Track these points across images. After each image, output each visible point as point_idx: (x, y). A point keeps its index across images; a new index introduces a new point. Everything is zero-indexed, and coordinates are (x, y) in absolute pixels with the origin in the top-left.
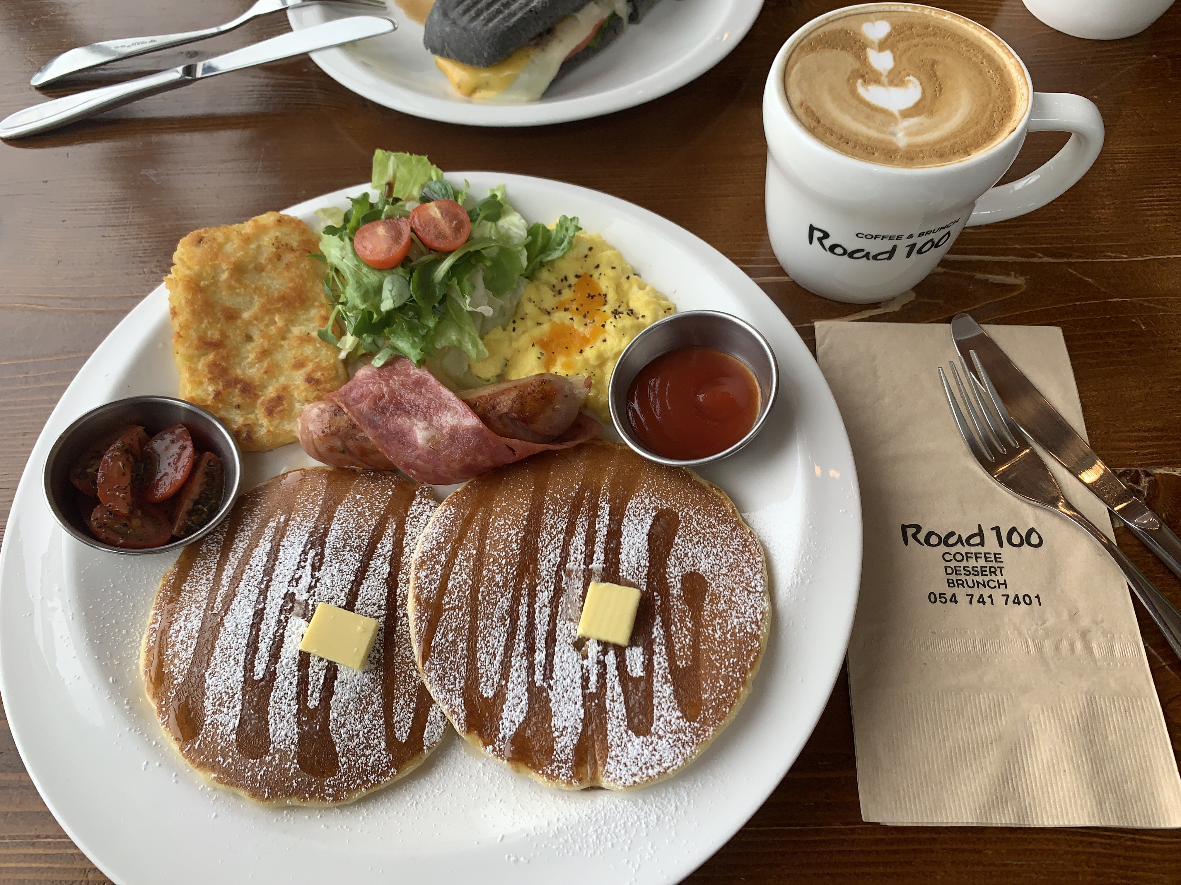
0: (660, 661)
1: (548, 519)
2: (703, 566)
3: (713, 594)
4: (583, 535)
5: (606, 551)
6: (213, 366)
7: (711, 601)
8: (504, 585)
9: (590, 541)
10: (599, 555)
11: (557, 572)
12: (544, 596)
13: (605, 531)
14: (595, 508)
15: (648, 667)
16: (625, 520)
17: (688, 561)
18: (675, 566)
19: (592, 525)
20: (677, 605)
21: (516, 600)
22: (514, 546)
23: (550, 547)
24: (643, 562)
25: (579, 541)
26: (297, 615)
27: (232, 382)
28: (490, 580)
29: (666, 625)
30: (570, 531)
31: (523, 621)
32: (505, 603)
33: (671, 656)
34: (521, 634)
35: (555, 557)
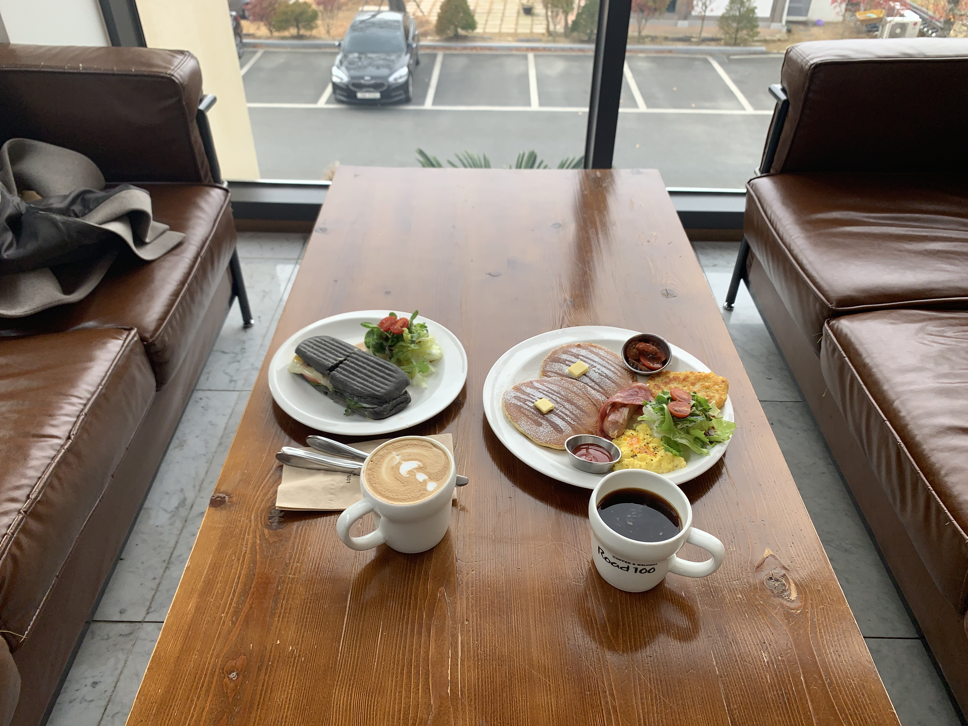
0: (527, 407)
1: (578, 411)
2: (541, 429)
3: (533, 425)
5: (561, 415)
6: (678, 378)
7: (532, 423)
8: (567, 395)
9: (567, 415)
11: (563, 405)
12: (558, 400)
13: (566, 419)
14: (574, 421)
15: (527, 405)
16: (566, 423)
17: (545, 427)
18: (546, 424)
19: (570, 417)
20: (536, 417)
21: (562, 395)
22: (576, 402)
23: (570, 407)
24: (552, 419)
25: (568, 413)
26: (590, 367)
27: (671, 380)
28: (570, 393)
29: (533, 413)
30: (572, 413)
31: (555, 394)
32: (563, 393)
33: (526, 409)
34: (553, 392)
35: (567, 407)
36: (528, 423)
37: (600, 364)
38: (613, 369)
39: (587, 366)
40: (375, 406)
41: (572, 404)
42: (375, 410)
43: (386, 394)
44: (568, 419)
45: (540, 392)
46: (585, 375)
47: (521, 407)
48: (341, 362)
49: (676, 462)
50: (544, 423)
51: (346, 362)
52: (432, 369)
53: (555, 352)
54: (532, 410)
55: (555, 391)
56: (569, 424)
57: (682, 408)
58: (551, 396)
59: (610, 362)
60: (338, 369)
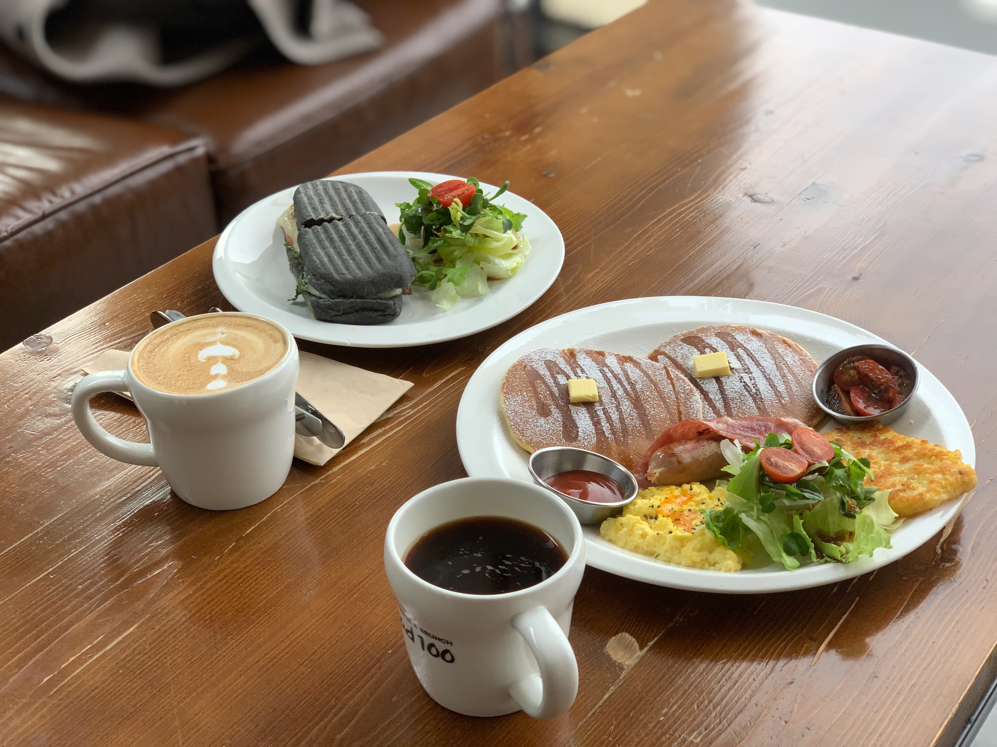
0: (550, 381)
1: (636, 422)
2: (542, 421)
3: (533, 409)
4: (614, 419)
5: (598, 416)
7: (533, 406)
8: (643, 392)
9: (609, 419)
10: (601, 413)
11: (619, 403)
12: (620, 392)
13: (603, 425)
14: (614, 433)
15: (555, 379)
16: (594, 432)
17: (551, 421)
18: (557, 417)
19: (611, 425)
20: (549, 401)
21: (634, 389)
22: (648, 407)
23: (629, 410)
24: (575, 415)
25: (615, 416)
26: (740, 369)
28: (652, 392)
29: (552, 394)
30: (622, 420)
31: (625, 383)
32: (639, 387)
33: (545, 383)
34: (623, 379)
35: (624, 408)
36: (527, 404)
37: (764, 372)
38: (781, 388)
39: (736, 364)
40: (323, 296)
41: (636, 407)
42: (321, 301)
43: (348, 283)
44: (605, 426)
45: (602, 371)
46: (717, 379)
47: (539, 377)
48: (331, 220)
49: (716, 555)
50: (556, 414)
51: (340, 223)
52: (482, 287)
53: (703, 330)
54: (555, 390)
55: (628, 378)
56: (600, 433)
57: (787, 464)
58: (614, 382)
59: (790, 377)
60: (319, 228)
